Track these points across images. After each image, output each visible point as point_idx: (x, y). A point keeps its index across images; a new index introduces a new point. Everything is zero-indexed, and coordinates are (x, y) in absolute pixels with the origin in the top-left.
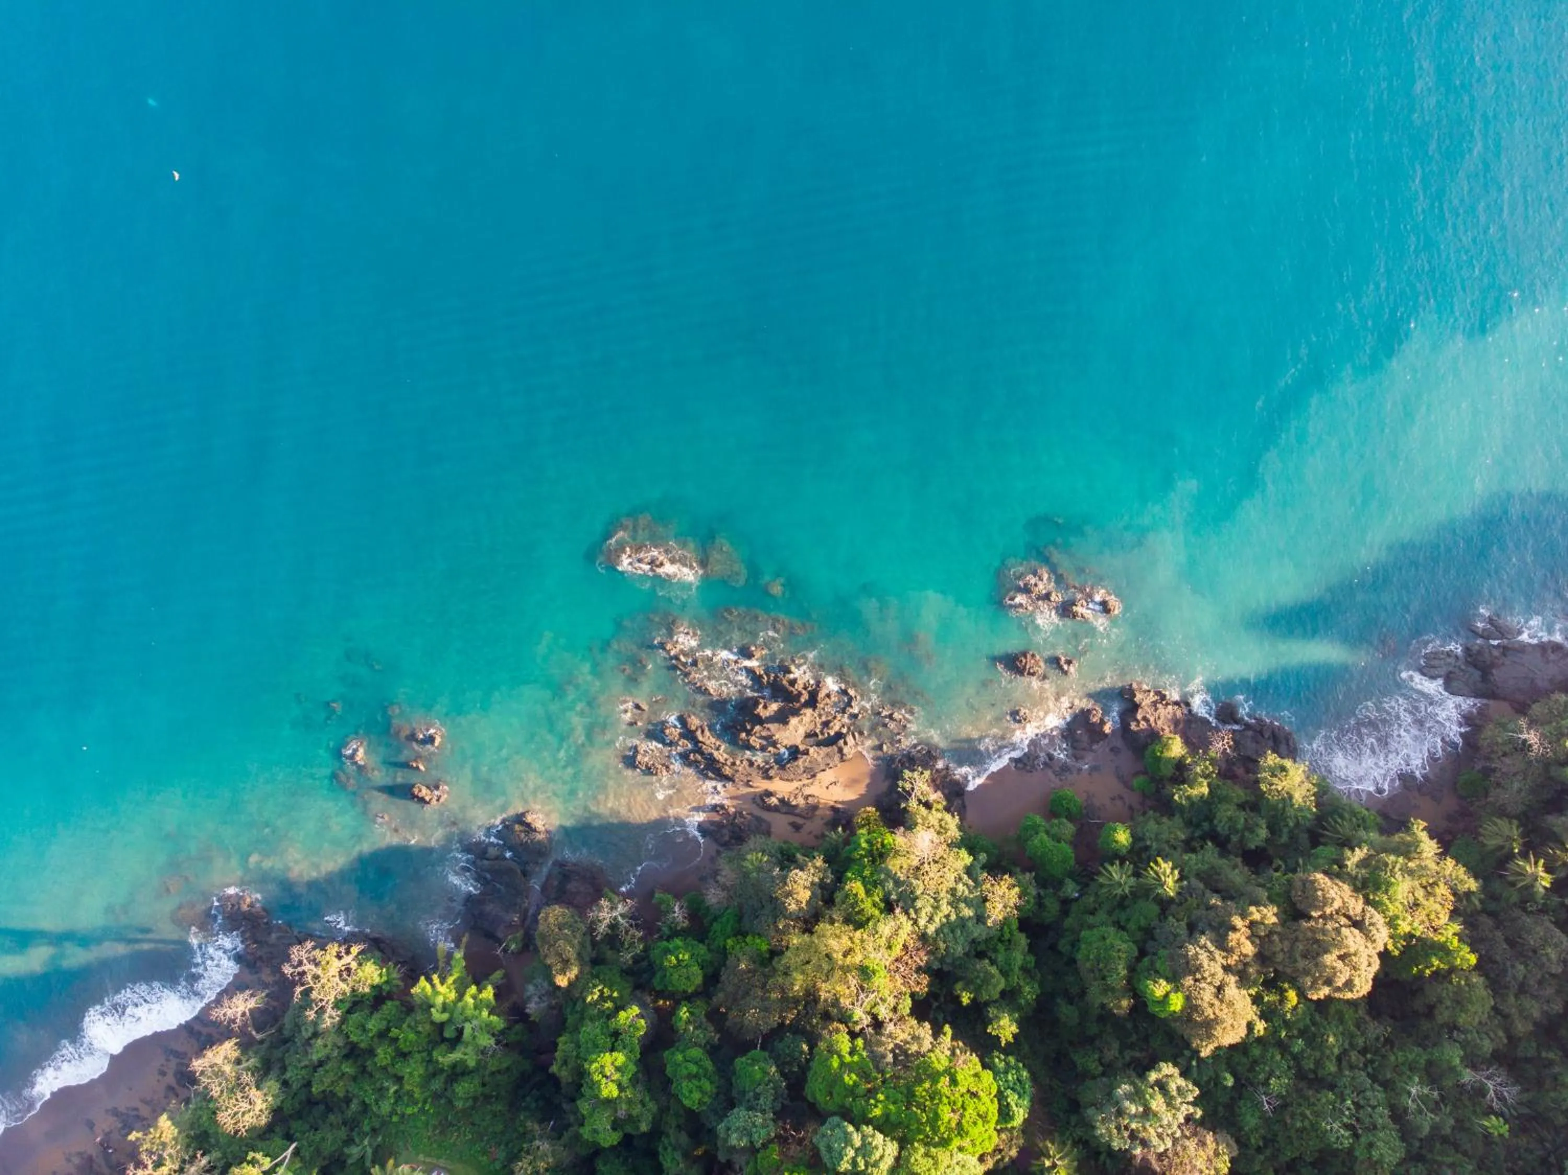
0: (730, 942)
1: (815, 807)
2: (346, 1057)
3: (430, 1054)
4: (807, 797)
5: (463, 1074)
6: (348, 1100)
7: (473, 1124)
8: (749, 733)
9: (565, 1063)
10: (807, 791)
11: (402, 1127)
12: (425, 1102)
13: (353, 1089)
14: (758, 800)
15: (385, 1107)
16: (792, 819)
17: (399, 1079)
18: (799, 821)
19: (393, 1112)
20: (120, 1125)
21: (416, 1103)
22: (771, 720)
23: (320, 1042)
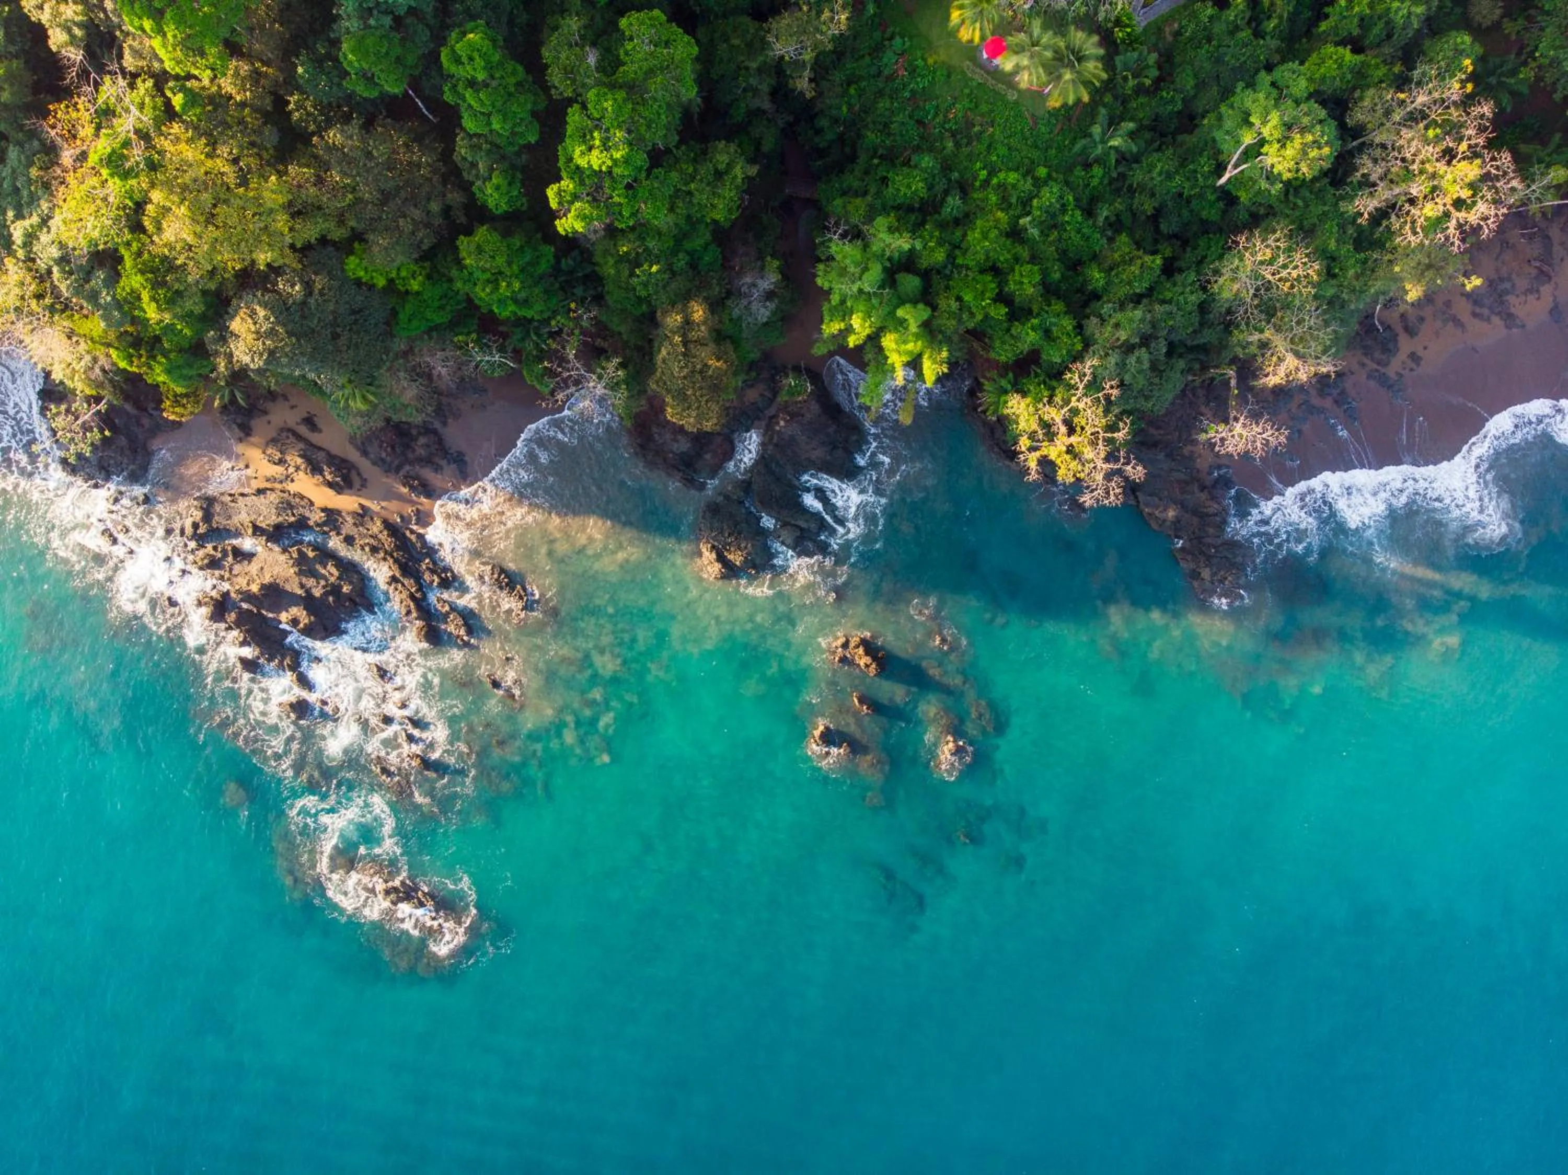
0: (415, 286)
1: (273, 441)
2: (1096, 296)
3: (951, 257)
4: (281, 462)
5: (910, 209)
6: (1116, 225)
7: (920, 122)
8: (335, 590)
9: (719, 175)
10: (278, 470)
11: (1035, 154)
12: (986, 183)
13: (1099, 242)
14: (357, 482)
15: (1049, 196)
16: (315, 438)
17: (1015, 234)
18: (303, 430)
19: (1039, 183)
20: (1511, 299)
21: (1002, 186)
22: (293, 599)
23: (1123, 335)
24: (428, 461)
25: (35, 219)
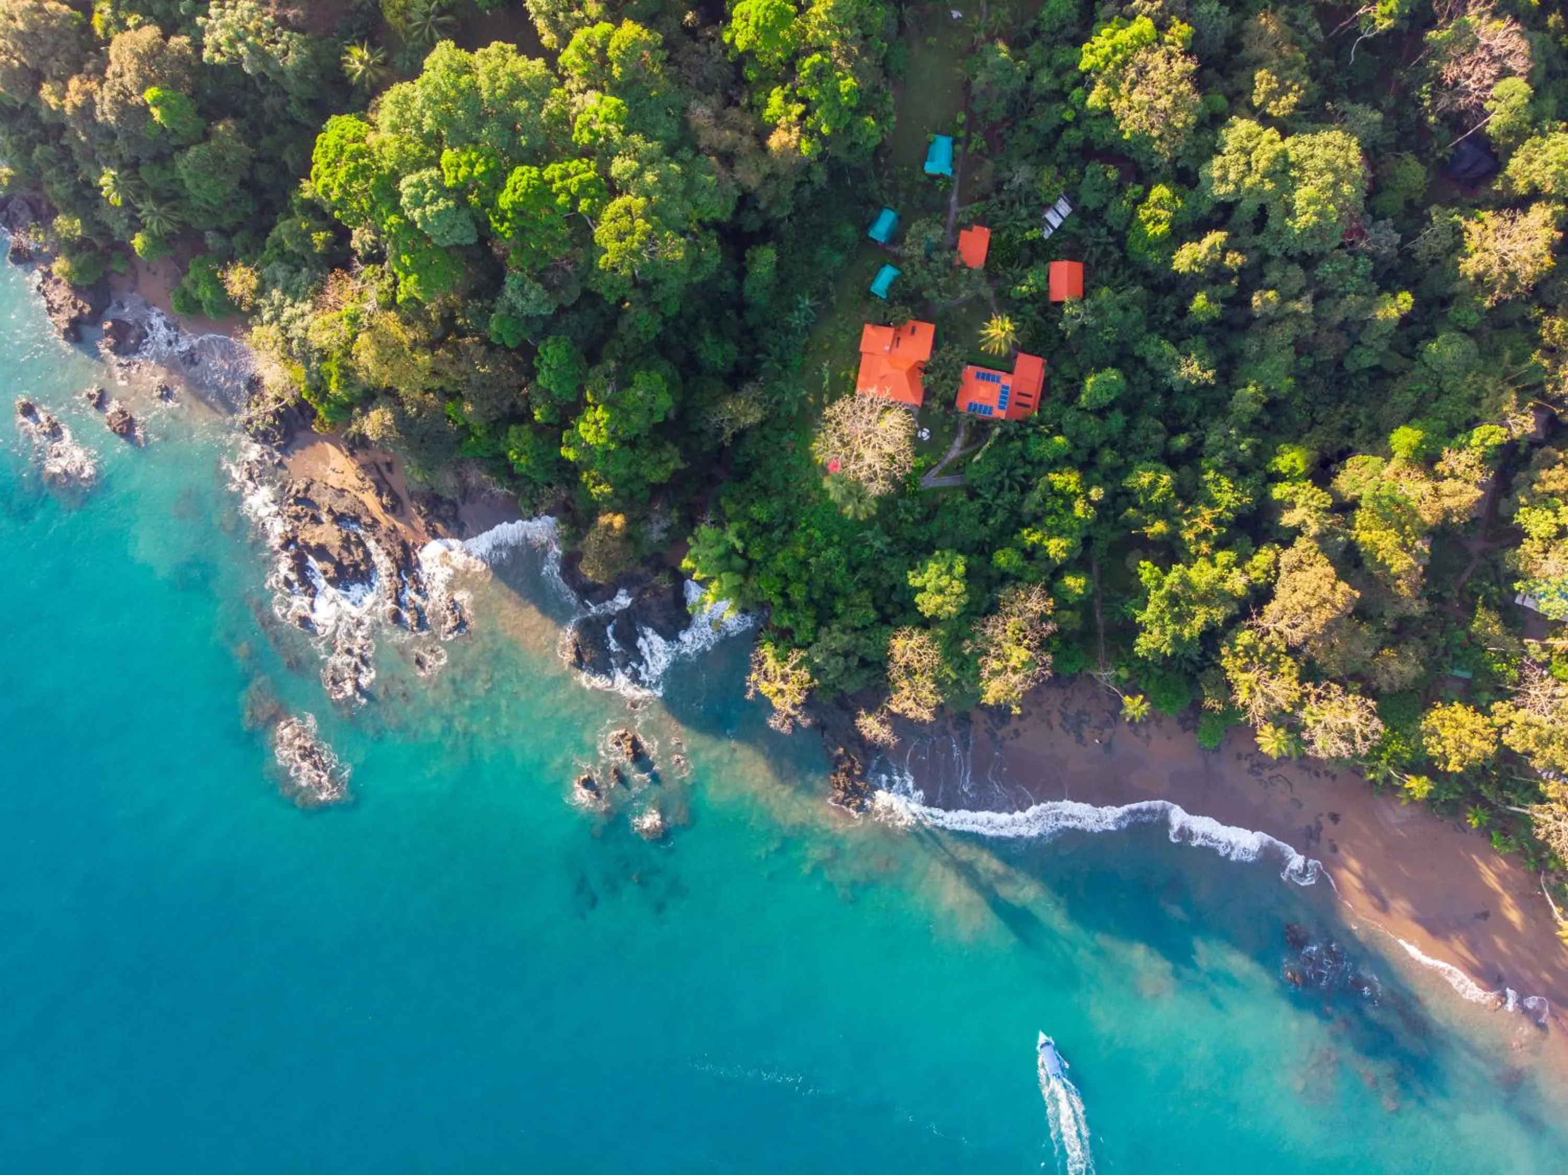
0: (478, 433)
1: (362, 466)
2: (836, 616)
3: (766, 560)
4: (363, 480)
5: (758, 523)
6: (866, 583)
7: (786, 480)
8: (356, 566)
9: (661, 462)
10: (357, 483)
11: (835, 527)
12: (804, 530)
13: (851, 589)
14: (399, 509)
15: (830, 554)
16: (388, 475)
17: (804, 564)
18: (384, 469)
19: (830, 544)
20: (1084, 726)
21: (811, 536)
22: (330, 559)
23: (834, 645)
24: (443, 520)
25: (299, 312)
